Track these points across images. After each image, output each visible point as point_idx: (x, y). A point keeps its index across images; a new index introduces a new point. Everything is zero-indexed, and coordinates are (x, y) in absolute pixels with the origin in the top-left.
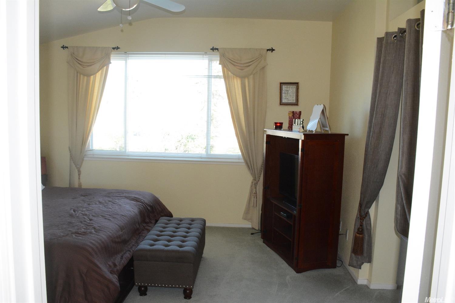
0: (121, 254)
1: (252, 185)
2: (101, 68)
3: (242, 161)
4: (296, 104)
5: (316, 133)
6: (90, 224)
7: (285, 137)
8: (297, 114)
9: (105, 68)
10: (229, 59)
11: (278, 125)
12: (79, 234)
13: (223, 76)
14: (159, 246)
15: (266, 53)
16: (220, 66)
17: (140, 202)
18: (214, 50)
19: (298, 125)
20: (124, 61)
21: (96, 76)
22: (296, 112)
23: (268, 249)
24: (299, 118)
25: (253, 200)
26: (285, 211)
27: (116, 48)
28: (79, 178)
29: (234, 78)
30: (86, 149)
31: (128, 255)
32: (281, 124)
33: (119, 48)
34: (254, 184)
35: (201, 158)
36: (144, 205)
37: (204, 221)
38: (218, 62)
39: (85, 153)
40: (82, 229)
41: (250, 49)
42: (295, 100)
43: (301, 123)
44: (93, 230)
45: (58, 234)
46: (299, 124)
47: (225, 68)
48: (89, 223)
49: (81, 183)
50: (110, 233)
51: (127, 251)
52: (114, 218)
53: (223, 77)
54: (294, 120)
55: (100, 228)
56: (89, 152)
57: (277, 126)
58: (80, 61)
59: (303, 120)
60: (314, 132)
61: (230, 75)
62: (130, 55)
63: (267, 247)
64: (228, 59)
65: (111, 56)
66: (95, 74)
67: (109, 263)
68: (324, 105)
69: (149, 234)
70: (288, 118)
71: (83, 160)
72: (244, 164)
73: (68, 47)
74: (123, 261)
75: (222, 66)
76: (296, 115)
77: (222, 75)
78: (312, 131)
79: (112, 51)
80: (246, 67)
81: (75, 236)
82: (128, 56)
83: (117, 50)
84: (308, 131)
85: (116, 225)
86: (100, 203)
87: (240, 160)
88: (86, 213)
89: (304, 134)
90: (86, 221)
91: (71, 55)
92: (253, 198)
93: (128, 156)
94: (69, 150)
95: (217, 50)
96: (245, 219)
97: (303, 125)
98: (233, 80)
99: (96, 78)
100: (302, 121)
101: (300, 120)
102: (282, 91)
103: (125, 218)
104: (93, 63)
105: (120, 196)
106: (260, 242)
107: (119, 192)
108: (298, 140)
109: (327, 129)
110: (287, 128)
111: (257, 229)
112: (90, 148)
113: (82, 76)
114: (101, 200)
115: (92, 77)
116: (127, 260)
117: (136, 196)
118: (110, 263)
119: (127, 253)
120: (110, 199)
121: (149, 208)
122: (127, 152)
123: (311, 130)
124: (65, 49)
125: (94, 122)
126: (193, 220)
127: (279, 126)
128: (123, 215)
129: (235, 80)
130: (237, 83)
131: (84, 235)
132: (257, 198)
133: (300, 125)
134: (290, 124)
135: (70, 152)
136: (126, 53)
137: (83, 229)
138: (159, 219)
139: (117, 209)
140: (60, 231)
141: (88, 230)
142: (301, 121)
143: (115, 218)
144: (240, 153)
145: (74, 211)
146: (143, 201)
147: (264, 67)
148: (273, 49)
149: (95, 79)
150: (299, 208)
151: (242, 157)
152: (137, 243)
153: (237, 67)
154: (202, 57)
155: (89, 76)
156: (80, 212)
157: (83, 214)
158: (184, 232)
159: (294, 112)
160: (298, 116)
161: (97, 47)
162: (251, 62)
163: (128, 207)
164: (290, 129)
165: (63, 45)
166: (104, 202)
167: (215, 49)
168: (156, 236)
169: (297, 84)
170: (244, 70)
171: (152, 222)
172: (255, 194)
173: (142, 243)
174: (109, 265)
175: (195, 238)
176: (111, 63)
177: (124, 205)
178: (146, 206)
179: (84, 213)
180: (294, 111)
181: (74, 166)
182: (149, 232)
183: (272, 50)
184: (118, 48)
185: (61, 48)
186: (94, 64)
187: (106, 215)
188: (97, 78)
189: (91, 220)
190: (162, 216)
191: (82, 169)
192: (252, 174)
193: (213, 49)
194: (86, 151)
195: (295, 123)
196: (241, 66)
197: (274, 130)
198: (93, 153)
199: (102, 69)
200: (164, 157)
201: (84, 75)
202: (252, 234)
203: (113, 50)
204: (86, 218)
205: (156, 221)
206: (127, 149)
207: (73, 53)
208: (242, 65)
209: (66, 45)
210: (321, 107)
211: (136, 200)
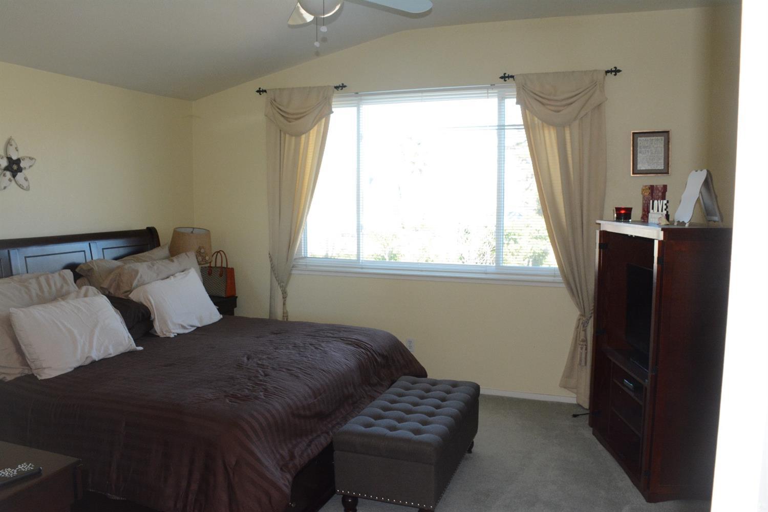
0: (310, 438)
1: (579, 326)
2: (317, 121)
3: (560, 279)
4: (665, 171)
5: (690, 227)
6: (262, 383)
7: (632, 236)
8: (659, 190)
9: (323, 120)
10: (535, 94)
11: (623, 212)
12: (237, 398)
13: (525, 125)
14: (380, 428)
15: (604, 77)
16: (519, 106)
17: (364, 349)
18: (506, 79)
19: (658, 211)
20: (355, 108)
21: (309, 136)
22: (656, 186)
23: (600, 447)
24: (663, 198)
25: (579, 353)
26: (631, 380)
27: (341, 87)
28: (284, 304)
29: (543, 126)
30: (295, 256)
31: (323, 441)
32: (628, 211)
33: (345, 86)
34: (582, 323)
35: (486, 273)
36: (369, 353)
37: (477, 388)
38: (515, 100)
39: (294, 263)
40: (245, 390)
41: (573, 72)
42: (663, 163)
43: (665, 207)
44: (261, 393)
45: (205, 396)
46: (660, 210)
47: (527, 110)
48: (261, 381)
49: (287, 312)
50: (292, 399)
51: (322, 433)
52: (307, 373)
53: (523, 127)
54: (651, 201)
55: (276, 390)
56: (301, 261)
57: (621, 213)
58: (285, 112)
59: (668, 202)
60: (687, 226)
61: (536, 122)
62: (363, 98)
63: (598, 443)
64: (531, 94)
65: (333, 100)
66: (307, 131)
67: (281, 452)
68: (708, 171)
69: (370, 404)
70: (642, 199)
71: (290, 274)
72: (563, 285)
73: (267, 91)
74: (309, 451)
75: (521, 107)
76: (656, 193)
77: (522, 123)
78: (684, 223)
79: (333, 92)
80: (564, 106)
81: (228, 402)
82: (361, 99)
83: (342, 89)
84: (676, 224)
85: (307, 389)
86: (295, 346)
87: (556, 278)
88: (265, 363)
89: (663, 229)
90: (258, 377)
91: (272, 103)
92: (579, 349)
93: (362, 268)
94: (270, 257)
95: (512, 79)
96: (565, 388)
97: (667, 212)
98: (541, 131)
99: (309, 139)
100: (666, 204)
101: (662, 201)
102: (637, 147)
103: (327, 375)
104: (305, 114)
105: (332, 336)
106: (588, 433)
107: (334, 330)
108: (651, 241)
109: (716, 218)
110: (639, 219)
111: (585, 408)
112: (303, 254)
113: (287, 136)
114: (299, 342)
115: (303, 137)
116: (318, 449)
117: (360, 338)
118: (285, 453)
119: (322, 437)
120: (314, 341)
121: (379, 360)
122: (361, 261)
123: (681, 221)
124: (262, 95)
125: (306, 211)
126: (455, 384)
127: (624, 215)
128: (324, 370)
129: (546, 132)
130: (550, 137)
131: (244, 400)
132: (586, 349)
133: (662, 211)
134: (646, 210)
135: (271, 261)
136: (357, 93)
137: (247, 391)
138: (398, 379)
139: (317, 358)
140: (211, 391)
141: (254, 393)
142: (664, 204)
143: (309, 374)
144: (556, 266)
145: (248, 359)
146: (369, 346)
147: (600, 104)
148: (618, 69)
149: (308, 141)
150: (654, 374)
151: (558, 273)
152: (345, 420)
153: (548, 107)
154: (485, 93)
155: (298, 135)
156: (255, 360)
157: (258, 364)
158: (432, 406)
159: (653, 186)
160: (660, 194)
161: (310, 87)
162: (576, 95)
163: (338, 356)
164: (645, 220)
165: (260, 88)
166: (302, 345)
167: (509, 77)
168: (382, 410)
169: (666, 133)
170: (561, 113)
171: (383, 383)
172: (583, 341)
173: (353, 420)
174: (281, 455)
175: (450, 418)
176: (332, 112)
177: (333, 353)
178: (372, 355)
179: (260, 363)
180: (652, 184)
181: (276, 284)
182: (374, 400)
183: (616, 71)
184: (343, 86)
185: (257, 93)
186: (305, 116)
187: (293, 369)
188: (311, 138)
189: (266, 375)
190: (405, 374)
191: (289, 290)
192: (577, 304)
193: (504, 77)
194: (295, 259)
195: (653, 209)
196: (556, 106)
197: (614, 221)
198: (306, 262)
199: (319, 123)
200: (422, 271)
201: (291, 135)
202: (575, 416)
203: (335, 90)
204: (260, 371)
205: (393, 382)
206: (361, 256)
207: (275, 100)
208: (558, 104)
209: (263, 88)
210: (703, 175)
211: (357, 344)
